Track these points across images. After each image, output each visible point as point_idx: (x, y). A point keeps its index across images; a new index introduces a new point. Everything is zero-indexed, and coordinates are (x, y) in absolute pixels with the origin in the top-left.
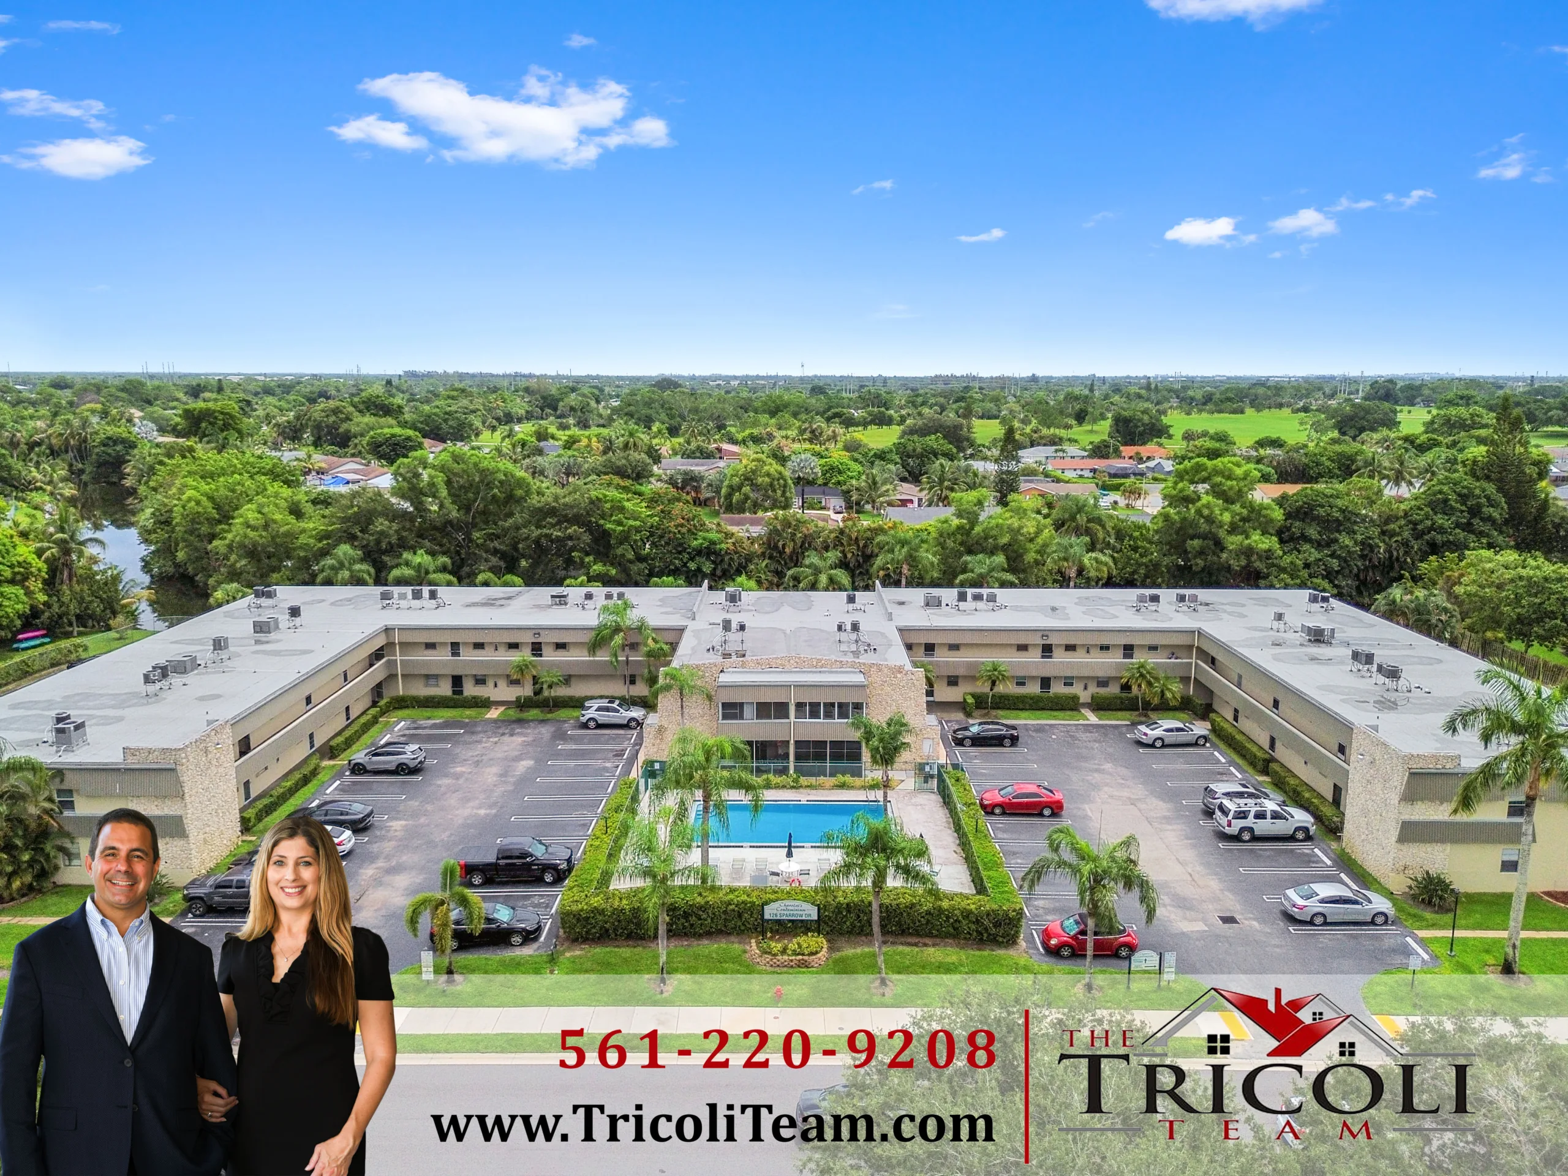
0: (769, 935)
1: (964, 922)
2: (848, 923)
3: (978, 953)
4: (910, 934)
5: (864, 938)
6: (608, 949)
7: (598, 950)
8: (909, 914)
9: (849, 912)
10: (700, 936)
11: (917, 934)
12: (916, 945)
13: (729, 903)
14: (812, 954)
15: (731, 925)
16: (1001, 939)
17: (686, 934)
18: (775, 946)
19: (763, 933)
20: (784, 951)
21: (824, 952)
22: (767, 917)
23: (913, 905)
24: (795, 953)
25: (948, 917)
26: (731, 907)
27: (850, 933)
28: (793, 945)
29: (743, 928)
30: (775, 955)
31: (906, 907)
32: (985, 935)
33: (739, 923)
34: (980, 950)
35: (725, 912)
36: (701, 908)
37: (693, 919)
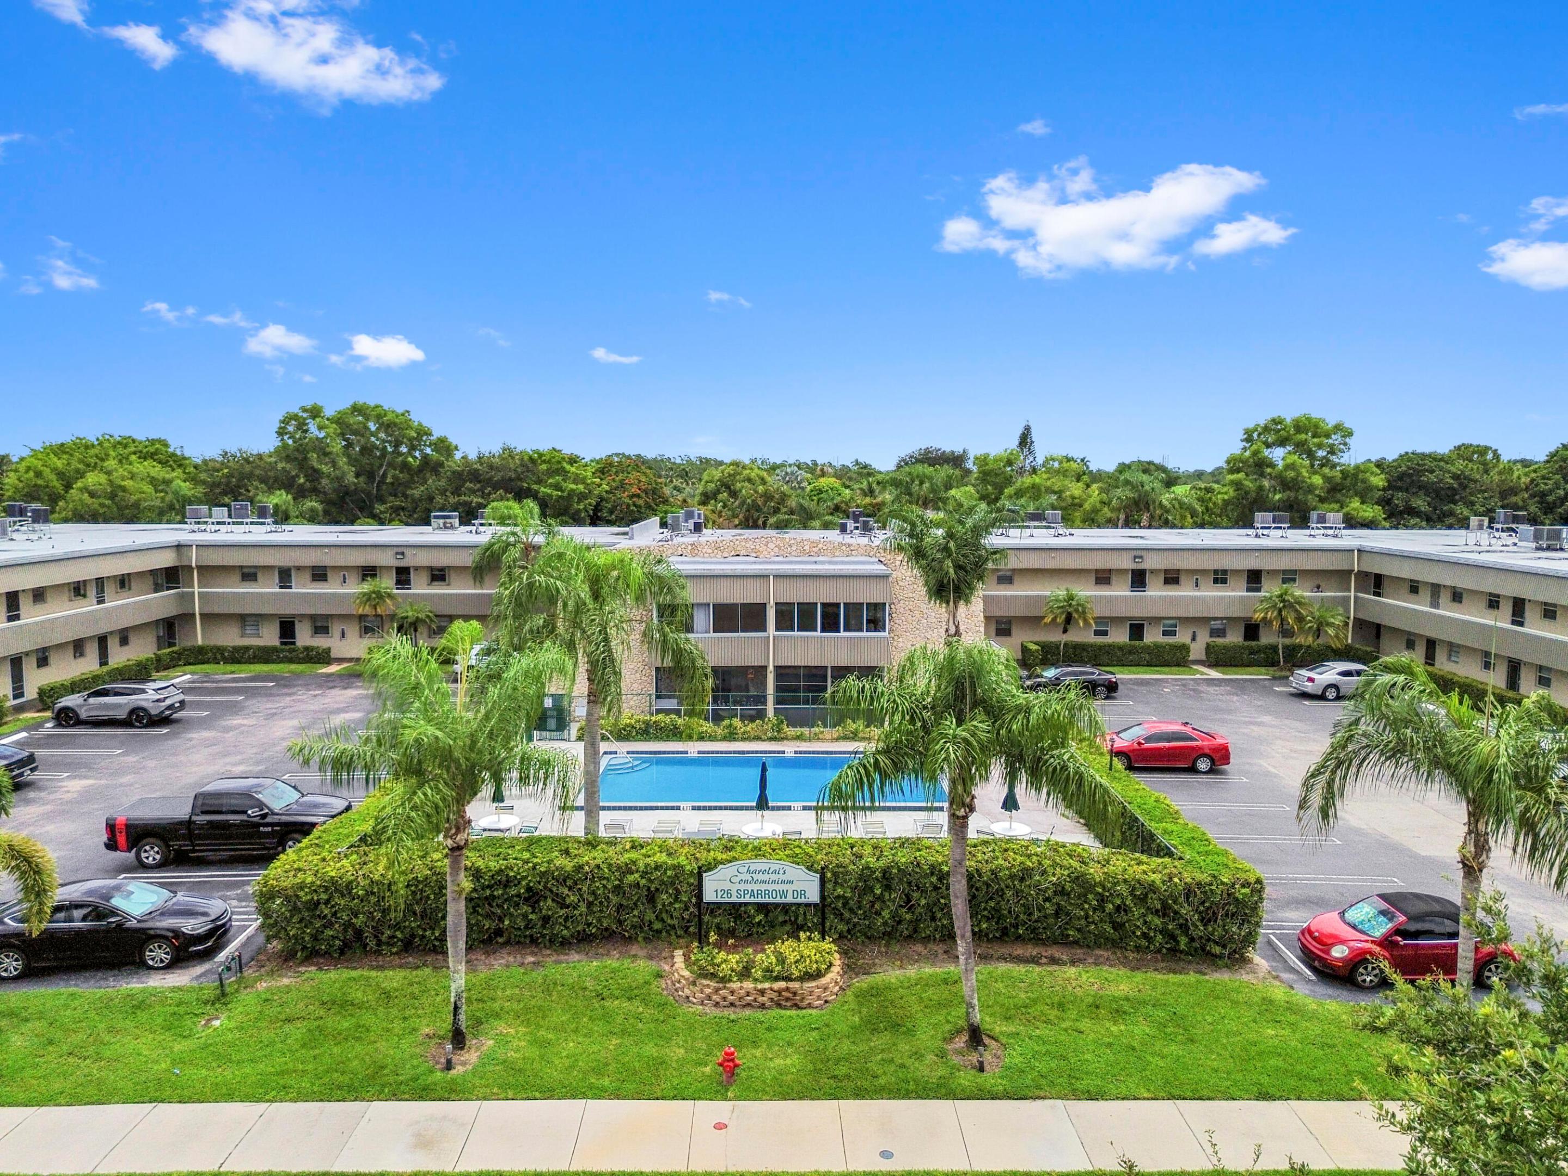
0: (713, 937)
1: (1137, 912)
2: (886, 914)
3: (1172, 978)
4: (1019, 938)
5: (919, 948)
6: (354, 974)
7: (333, 975)
8: (1018, 893)
9: (888, 888)
10: (564, 944)
11: (1035, 938)
12: (1034, 960)
13: (627, 869)
14: (808, 976)
15: (632, 918)
16: (1217, 950)
17: (534, 941)
18: (729, 961)
19: (702, 939)
20: (745, 973)
21: (834, 973)
22: (709, 896)
23: (1025, 874)
24: (770, 975)
25: (1102, 900)
26: (631, 878)
27: (889, 935)
28: (766, 957)
29: (658, 926)
30: (724, 980)
31: (1012, 877)
32: (1183, 940)
33: (650, 916)
34: (1174, 972)
35: (618, 889)
36: (563, 879)
37: (547, 905)
